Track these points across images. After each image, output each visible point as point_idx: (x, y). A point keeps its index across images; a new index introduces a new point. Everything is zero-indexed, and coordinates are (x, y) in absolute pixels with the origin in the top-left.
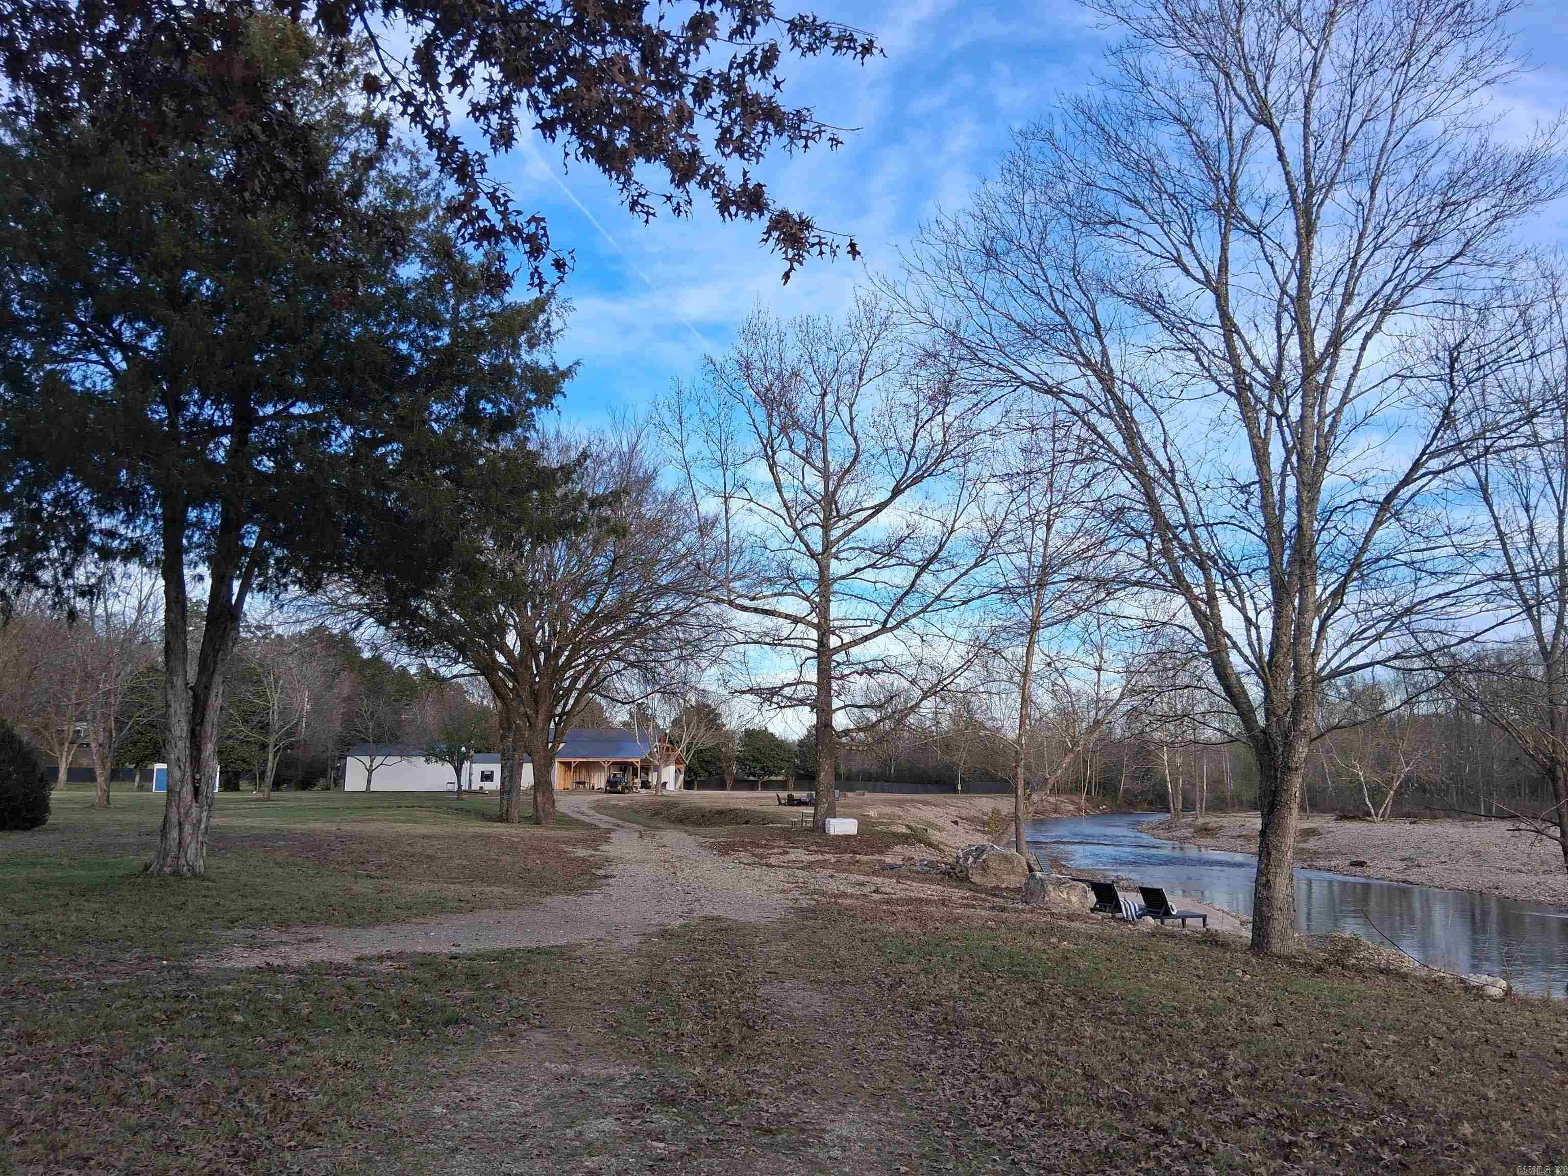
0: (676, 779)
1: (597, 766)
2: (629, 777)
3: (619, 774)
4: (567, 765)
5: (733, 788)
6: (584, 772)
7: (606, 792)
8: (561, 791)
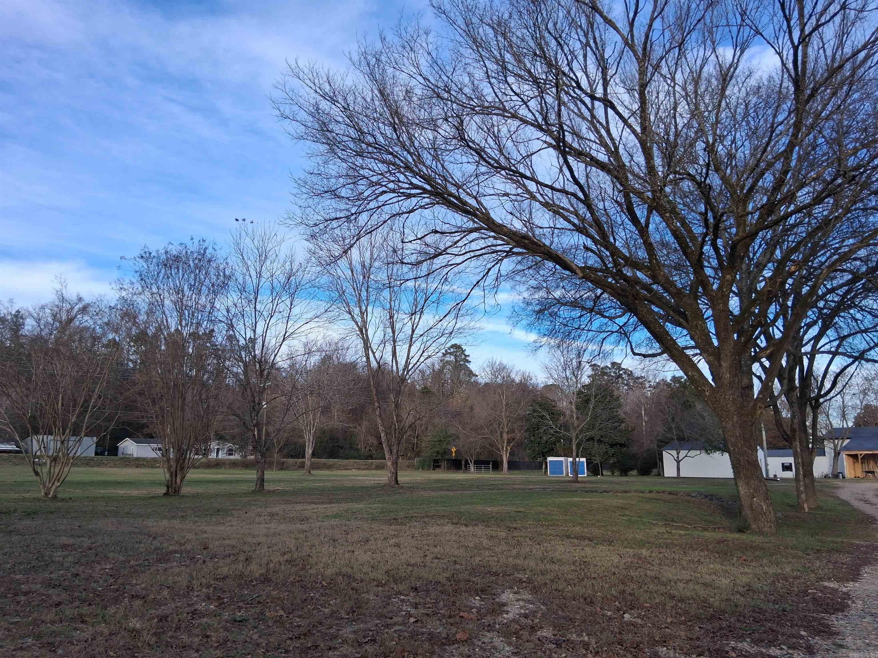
4: (855, 457)
6: (872, 463)
8: (851, 479)
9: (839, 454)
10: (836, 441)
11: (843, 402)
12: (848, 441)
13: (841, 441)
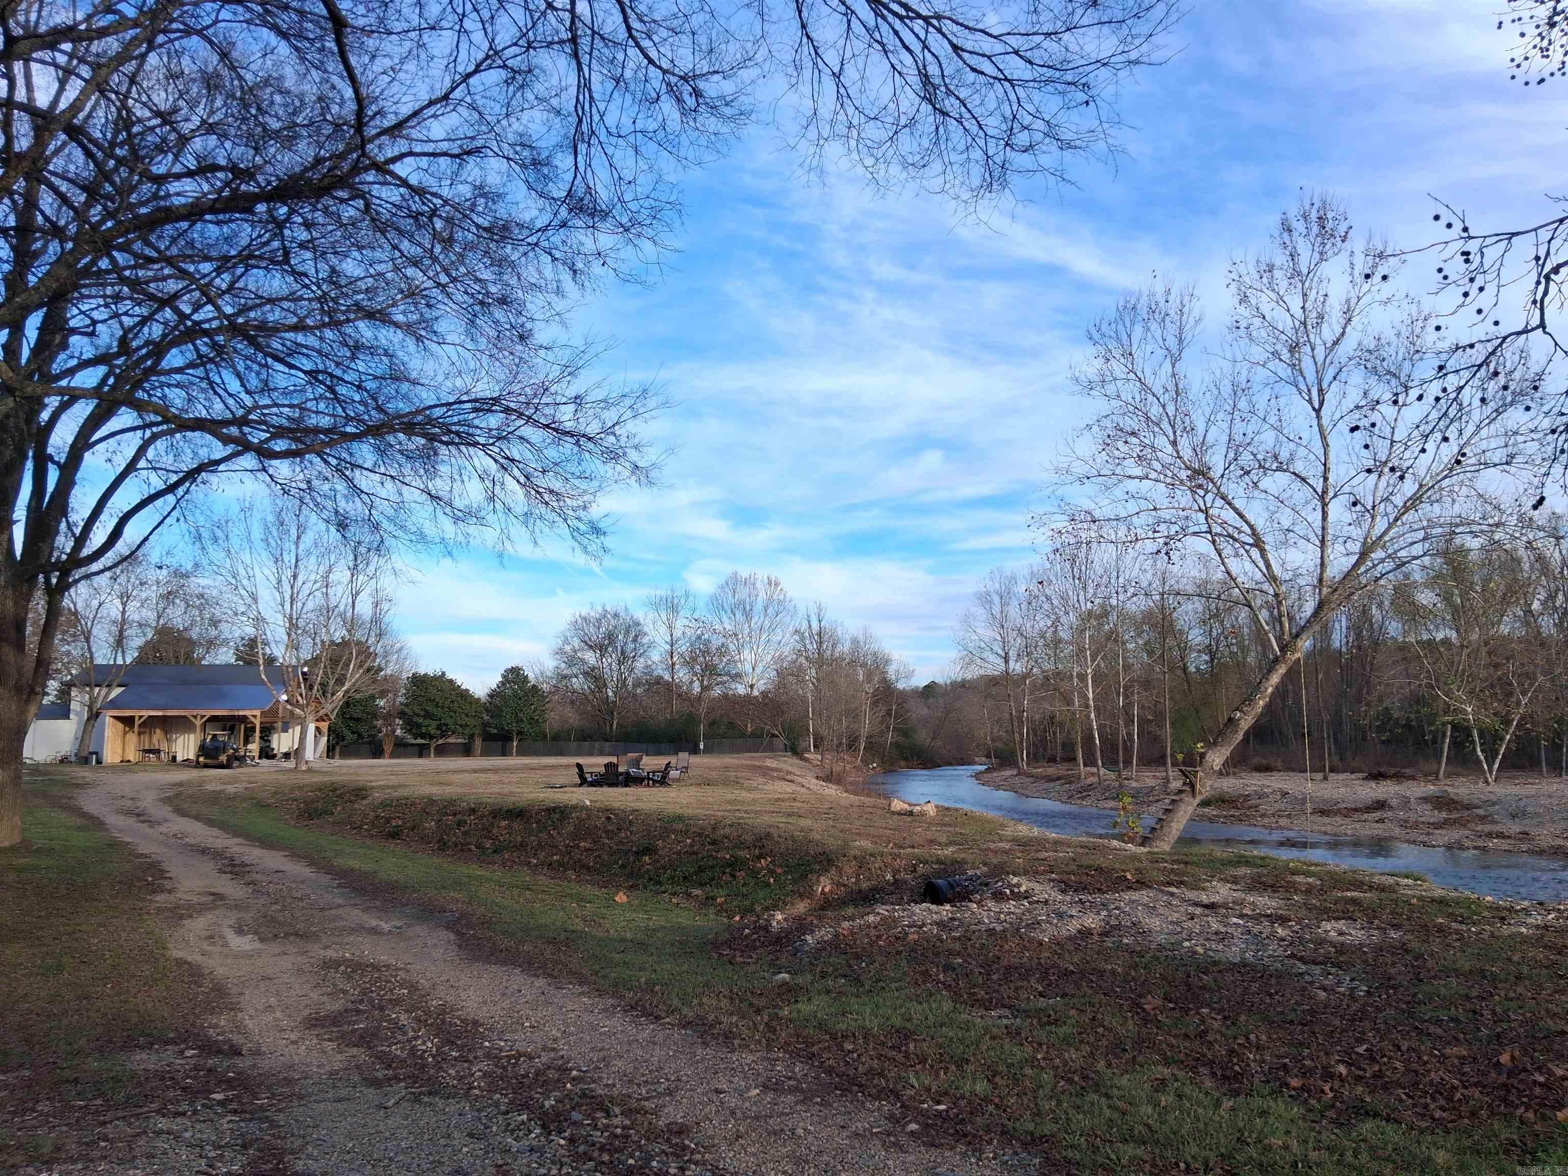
0: (316, 742)
1: (181, 724)
2: (236, 743)
3: (222, 736)
4: (128, 722)
5: (393, 756)
6: (158, 733)
7: (197, 765)
8: (113, 767)
9: (98, 715)
10: (97, 690)
11: (124, 612)
12: (119, 690)
13: (104, 690)
